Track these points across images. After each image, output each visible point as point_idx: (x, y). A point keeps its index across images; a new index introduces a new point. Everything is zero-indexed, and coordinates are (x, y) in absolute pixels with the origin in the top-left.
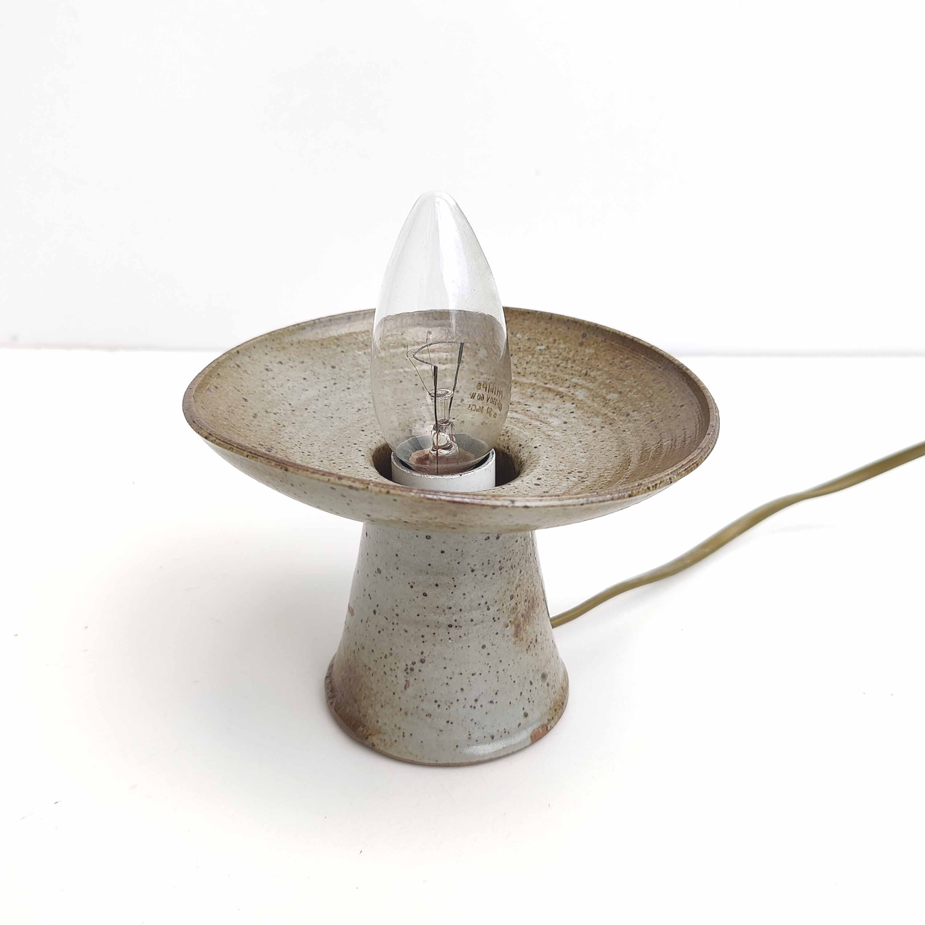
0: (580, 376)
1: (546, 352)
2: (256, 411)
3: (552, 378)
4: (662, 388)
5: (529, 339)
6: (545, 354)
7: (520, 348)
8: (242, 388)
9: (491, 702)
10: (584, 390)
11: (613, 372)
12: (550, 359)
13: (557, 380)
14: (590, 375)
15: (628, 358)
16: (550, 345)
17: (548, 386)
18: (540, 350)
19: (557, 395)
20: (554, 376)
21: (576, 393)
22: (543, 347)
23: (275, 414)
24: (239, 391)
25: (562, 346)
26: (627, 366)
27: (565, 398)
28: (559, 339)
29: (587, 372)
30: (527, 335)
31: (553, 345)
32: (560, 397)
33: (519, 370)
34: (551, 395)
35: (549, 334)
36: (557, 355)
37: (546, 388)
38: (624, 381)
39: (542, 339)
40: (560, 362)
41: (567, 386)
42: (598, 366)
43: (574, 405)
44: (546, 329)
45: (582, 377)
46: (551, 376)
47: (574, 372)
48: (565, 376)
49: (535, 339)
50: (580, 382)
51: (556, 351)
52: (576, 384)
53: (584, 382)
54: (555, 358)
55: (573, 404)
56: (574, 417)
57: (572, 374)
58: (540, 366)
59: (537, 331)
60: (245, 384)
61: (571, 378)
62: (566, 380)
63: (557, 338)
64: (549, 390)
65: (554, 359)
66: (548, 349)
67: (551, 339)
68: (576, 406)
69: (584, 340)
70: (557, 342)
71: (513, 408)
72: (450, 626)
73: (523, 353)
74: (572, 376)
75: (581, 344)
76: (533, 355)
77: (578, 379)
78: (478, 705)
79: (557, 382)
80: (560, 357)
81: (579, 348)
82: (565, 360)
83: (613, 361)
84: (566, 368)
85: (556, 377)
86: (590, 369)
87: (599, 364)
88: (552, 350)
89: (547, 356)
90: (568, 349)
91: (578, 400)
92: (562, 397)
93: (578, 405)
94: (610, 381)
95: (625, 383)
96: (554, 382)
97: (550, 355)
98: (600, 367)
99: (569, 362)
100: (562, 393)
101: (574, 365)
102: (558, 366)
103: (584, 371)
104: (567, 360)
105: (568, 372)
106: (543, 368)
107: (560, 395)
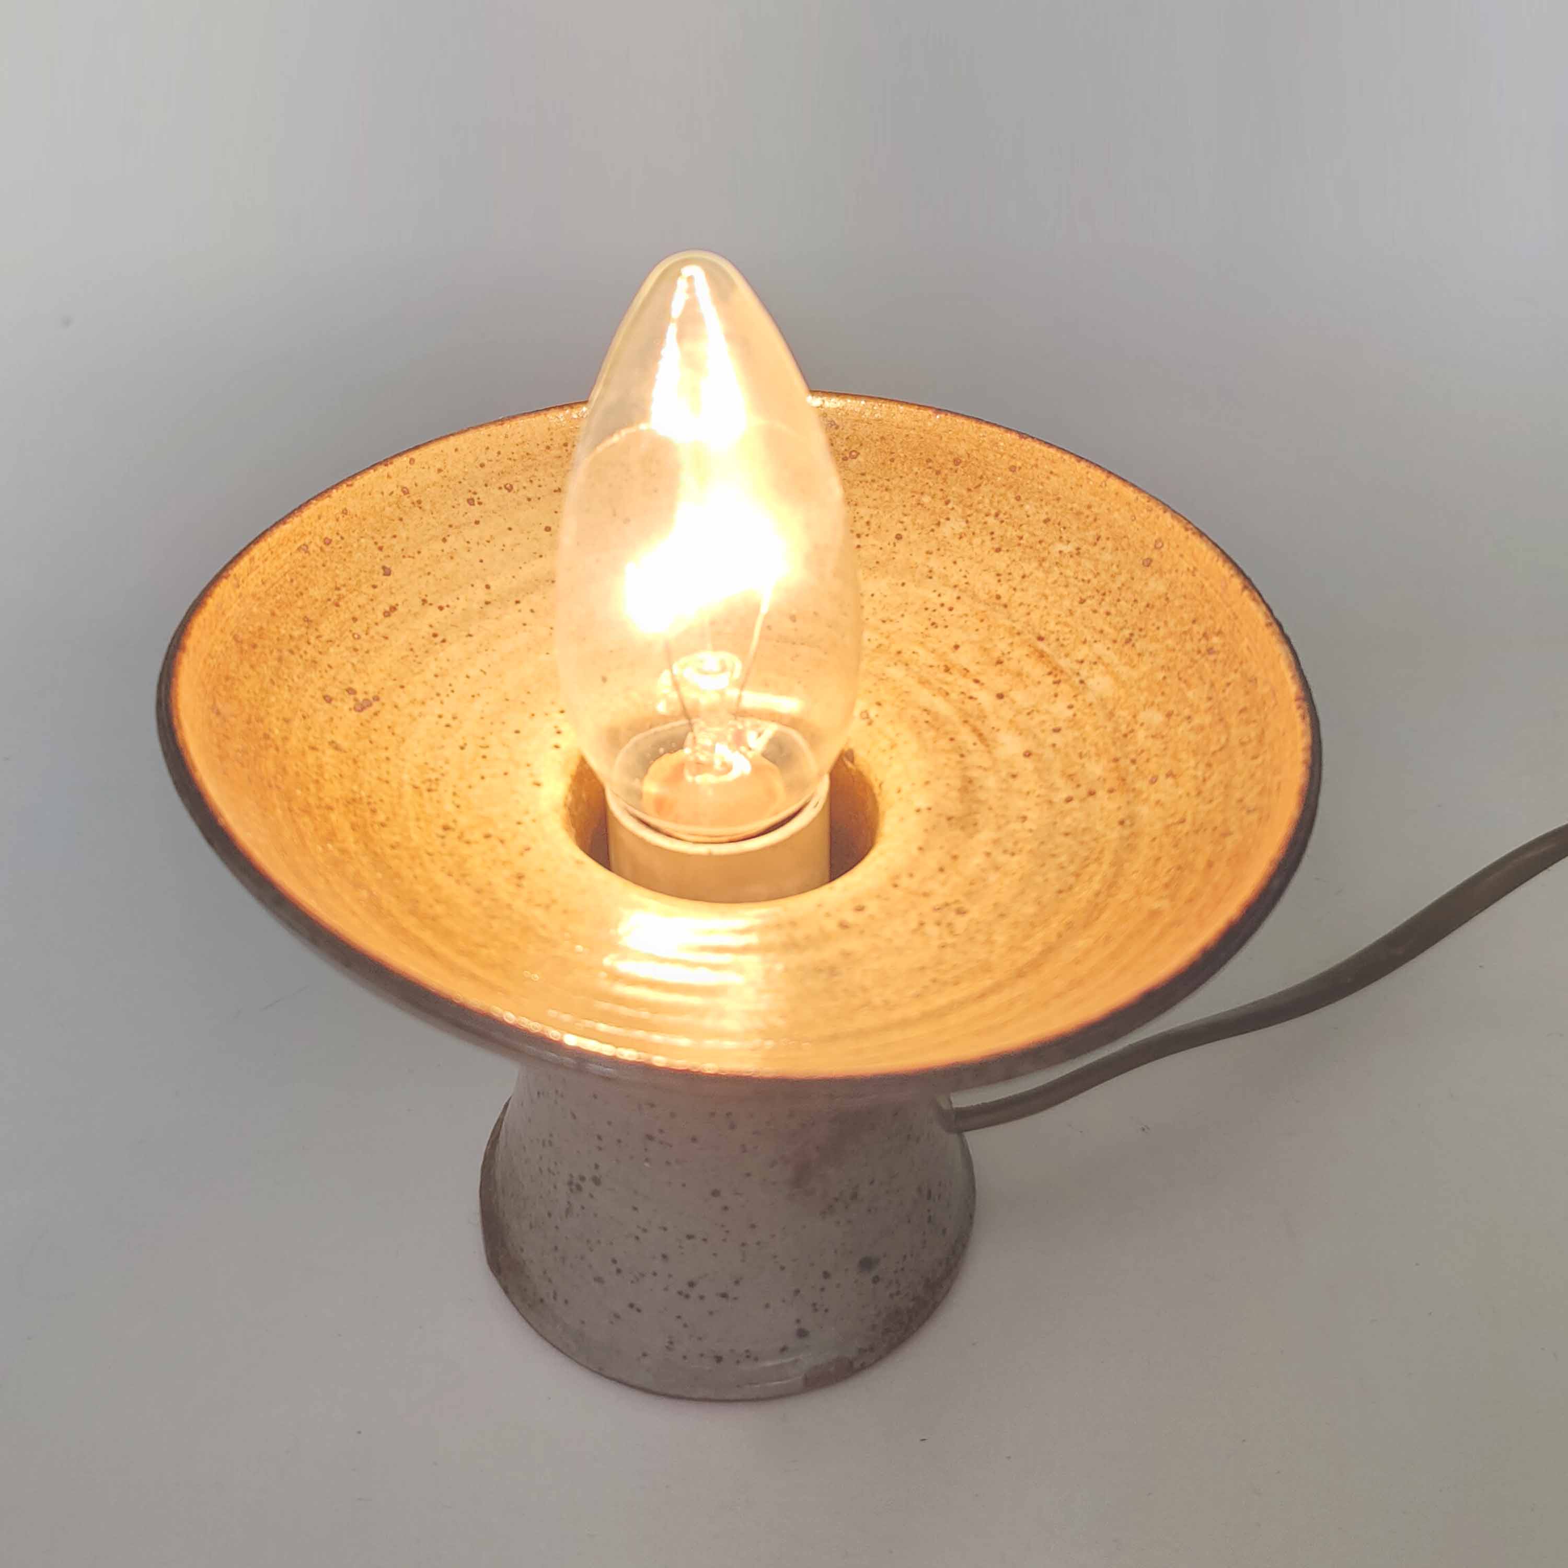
0: (1115, 641)
1: (1071, 562)
2: (398, 599)
3: (1058, 627)
5: (1046, 521)
6: (1067, 566)
7: (1021, 538)
8: (394, 541)
9: (724, 1296)
10: (1108, 678)
11: (1180, 655)
12: (1072, 580)
13: (1068, 636)
14: (1133, 645)
15: (1219, 631)
16: (1084, 548)
18: (1060, 552)
19: (1050, 673)
20: (1066, 624)
22: (1067, 549)
23: (441, 608)
24: (381, 549)
25: (1107, 557)
26: (1210, 651)
27: (1062, 686)
28: (1108, 539)
29: (1132, 635)
30: (1046, 509)
31: (1090, 548)
32: (1055, 683)
34: (1036, 670)
35: (1091, 519)
36: (1090, 576)
37: (1036, 650)
38: (1189, 686)
39: (1074, 528)
40: (1089, 593)
41: (1080, 658)
42: (1158, 628)
43: (1070, 713)
44: (1089, 506)
45: (1116, 646)
46: (1058, 623)
47: (1106, 628)
48: (1086, 631)
49: (1059, 524)
50: (1111, 657)
51: (1089, 565)
52: (1099, 658)
53: (1116, 659)
54: (1083, 580)
55: (1070, 707)
56: (1053, 745)
58: (1047, 592)
59: (1070, 506)
60: (404, 535)
61: (1095, 642)
62: (1085, 642)
63: (1103, 534)
64: (1042, 655)
65: (1081, 584)
66: (1078, 554)
67: (1091, 535)
68: (1075, 715)
70: (1101, 543)
71: (947, 683)
72: (650, 1137)
73: (1024, 553)
74: (1097, 637)
76: (1042, 560)
77: (1108, 649)
78: (694, 1293)
79: (1065, 643)
80: (1094, 581)
81: (1138, 573)
82: (1102, 592)
83: (1190, 630)
84: (1095, 612)
85: (1067, 630)
86: (1141, 630)
87: (1161, 624)
88: (1083, 561)
89: (1069, 573)
90: (1118, 566)
91: (1084, 700)
92: (1057, 683)
93: (1079, 715)
94: (1165, 678)
95: (1190, 694)
96: (1058, 640)
97: (1076, 572)
98: (1162, 632)
99: (1107, 599)
100: (1062, 672)
101: (1113, 611)
102: (1082, 601)
103: (1126, 633)
104: (1104, 594)
105: (1094, 624)
106: (1051, 599)
107: (1056, 676)
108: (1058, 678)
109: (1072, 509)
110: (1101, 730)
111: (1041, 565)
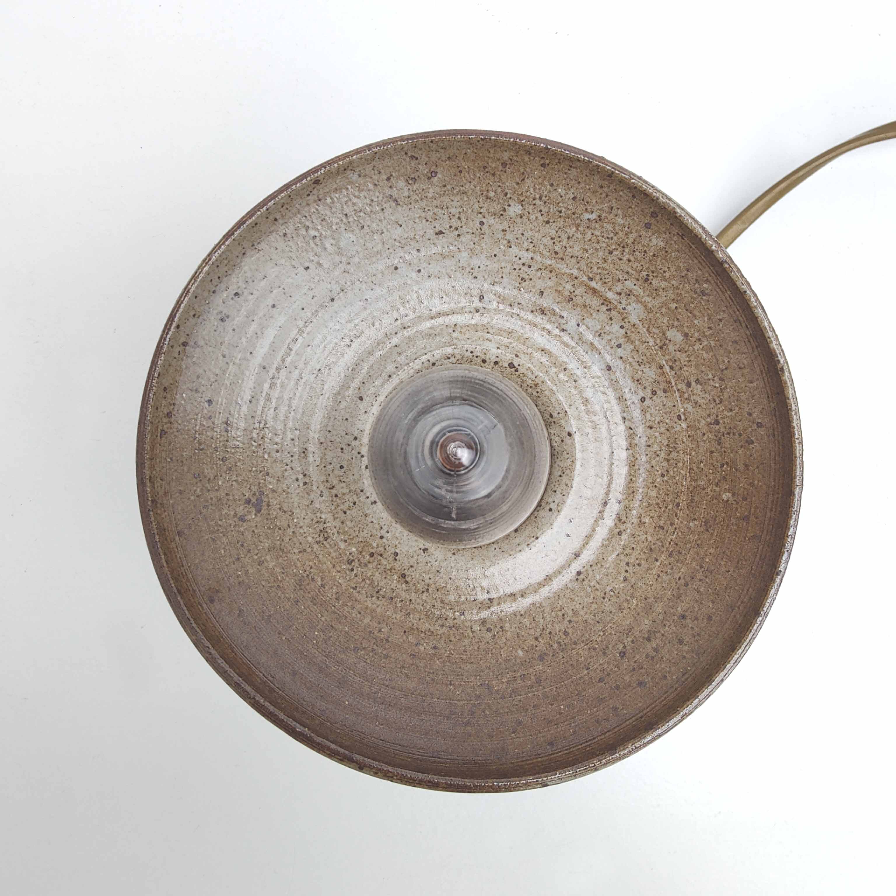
0: (638, 280)
1: (597, 226)
3: (599, 271)
4: (743, 366)
5: (574, 198)
6: (595, 229)
7: (560, 212)
10: (639, 306)
11: (683, 292)
12: (600, 238)
13: (607, 276)
14: (651, 283)
15: (707, 281)
16: (604, 215)
17: (593, 284)
18: (588, 219)
19: (603, 304)
20: (604, 269)
21: (629, 308)
22: (593, 216)
25: (620, 221)
26: (703, 293)
27: (613, 313)
28: (618, 209)
29: (647, 275)
30: (572, 190)
31: (607, 215)
32: (607, 310)
33: (557, 249)
34: (595, 302)
35: (604, 195)
36: (612, 235)
37: (590, 288)
38: (694, 316)
39: (594, 201)
40: (614, 247)
41: (619, 291)
42: (664, 272)
43: (623, 331)
44: (601, 187)
45: (640, 283)
46: (599, 268)
47: (630, 270)
48: (617, 272)
49: (583, 200)
50: (637, 290)
51: (609, 227)
52: (631, 291)
53: (642, 293)
54: (608, 238)
55: (622, 328)
56: (621, 358)
57: (628, 273)
58: (586, 247)
59: (587, 187)
61: (626, 280)
62: (619, 280)
63: (614, 205)
64: (594, 291)
65: (607, 240)
66: (600, 220)
67: (606, 206)
68: (626, 334)
69: (653, 221)
70: (614, 211)
73: (565, 222)
74: (626, 276)
75: (648, 226)
76: (578, 226)
77: (635, 285)
79: (607, 281)
80: (615, 238)
81: (643, 233)
82: (622, 245)
83: (686, 275)
84: (621, 259)
85: (606, 272)
86: (653, 272)
87: (666, 269)
88: (605, 225)
89: (597, 233)
90: (628, 228)
91: (629, 322)
92: (609, 310)
93: (629, 332)
94: (676, 307)
95: (696, 322)
96: (601, 279)
97: (602, 233)
98: (667, 275)
99: (627, 250)
100: (610, 303)
101: (632, 259)
102: (611, 253)
103: (644, 273)
104: (623, 247)
105: (622, 268)
106: (590, 251)
107: (607, 305)
108: (609, 307)
109: (589, 189)
110: (646, 344)
111: (578, 229)
